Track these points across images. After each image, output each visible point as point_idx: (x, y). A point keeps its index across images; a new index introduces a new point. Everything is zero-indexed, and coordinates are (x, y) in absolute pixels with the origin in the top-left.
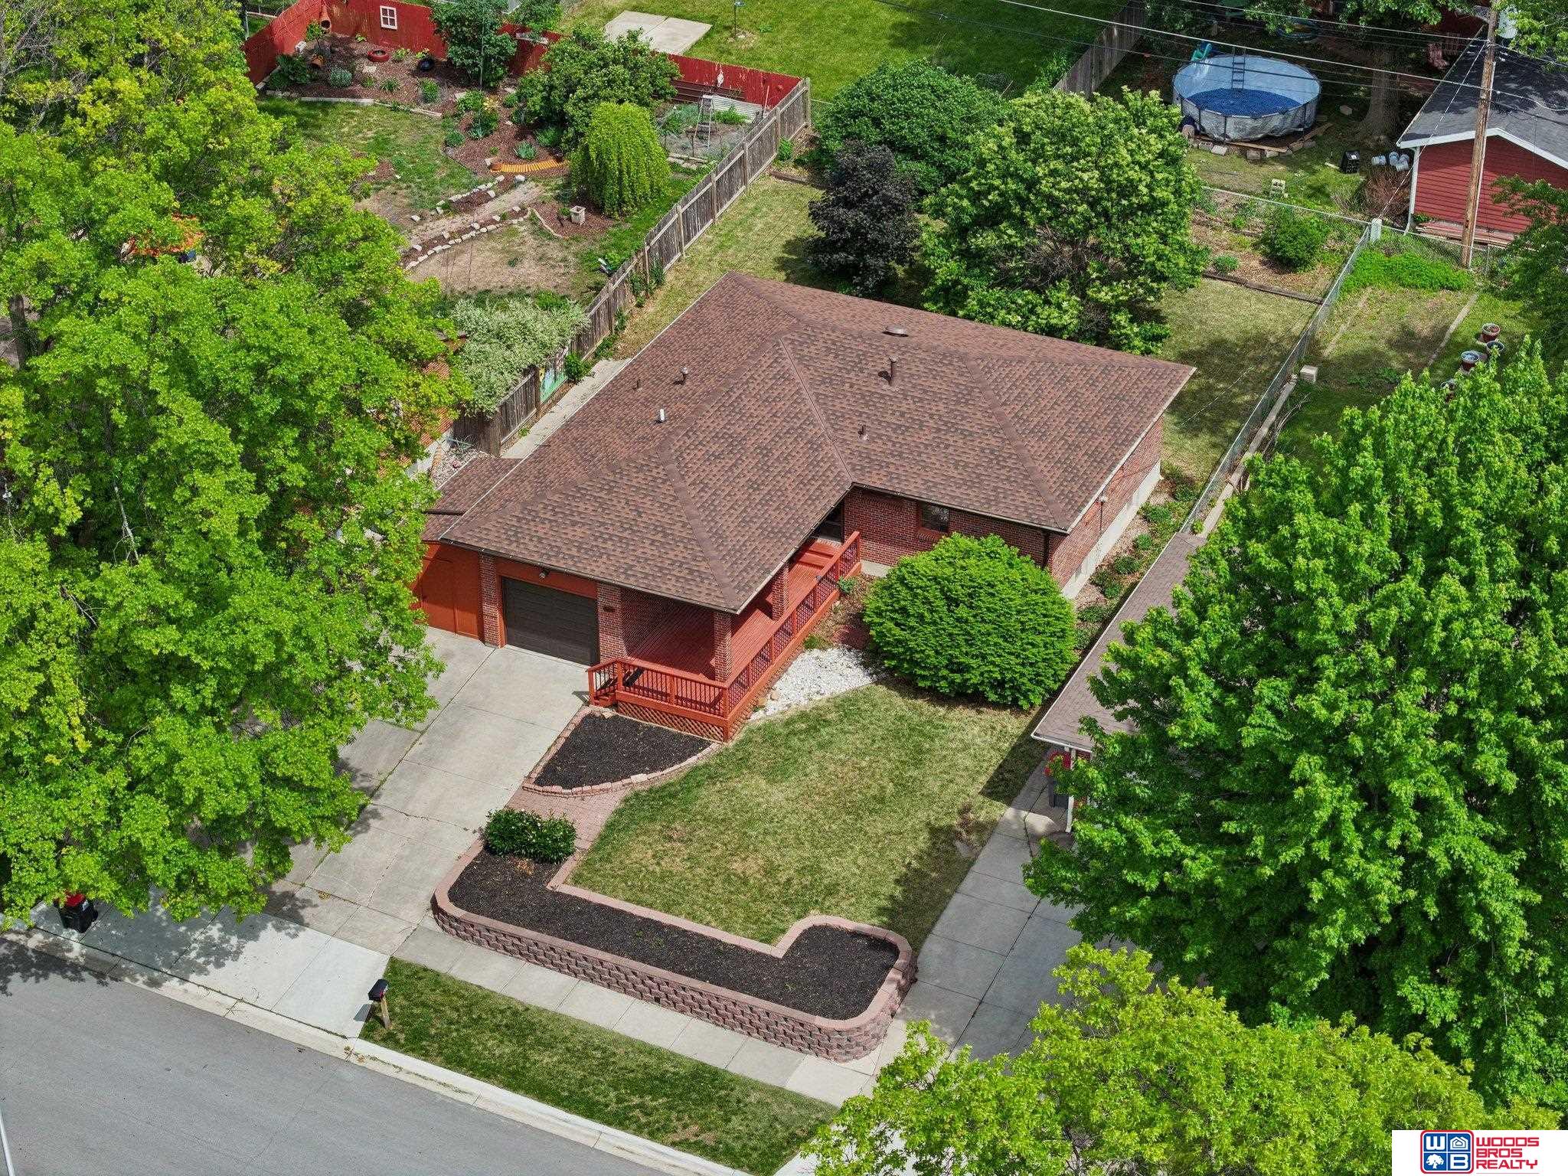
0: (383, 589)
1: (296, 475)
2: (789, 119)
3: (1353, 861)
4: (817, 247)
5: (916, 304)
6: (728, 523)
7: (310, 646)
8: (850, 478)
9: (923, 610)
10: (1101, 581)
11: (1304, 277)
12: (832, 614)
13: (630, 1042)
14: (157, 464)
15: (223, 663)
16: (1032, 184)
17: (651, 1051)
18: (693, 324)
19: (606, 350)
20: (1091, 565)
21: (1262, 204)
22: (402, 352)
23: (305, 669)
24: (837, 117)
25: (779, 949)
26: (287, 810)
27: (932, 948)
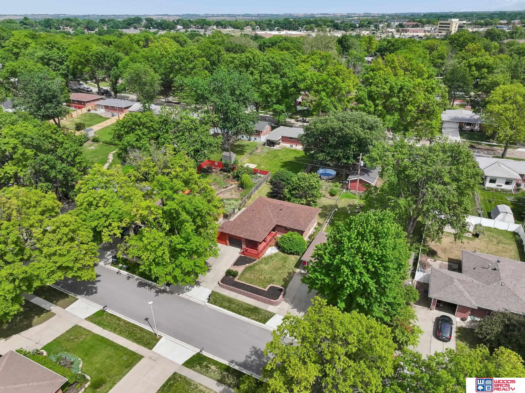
0: (212, 239)
1: (200, 223)
2: (268, 176)
3: (350, 281)
4: (271, 193)
5: (284, 200)
6: (260, 230)
7: (201, 247)
8: (276, 224)
9: (286, 242)
10: (310, 237)
11: (335, 197)
12: (273, 242)
13: (245, 303)
14: (180, 222)
15: (189, 249)
16: (300, 185)
17: (248, 304)
18: (255, 203)
19: (244, 206)
20: (308, 235)
21: (329, 188)
22: (215, 206)
23: (201, 250)
24: (274, 176)
25: (266, 289)
26: (198, 270)
27: (287, 289)
